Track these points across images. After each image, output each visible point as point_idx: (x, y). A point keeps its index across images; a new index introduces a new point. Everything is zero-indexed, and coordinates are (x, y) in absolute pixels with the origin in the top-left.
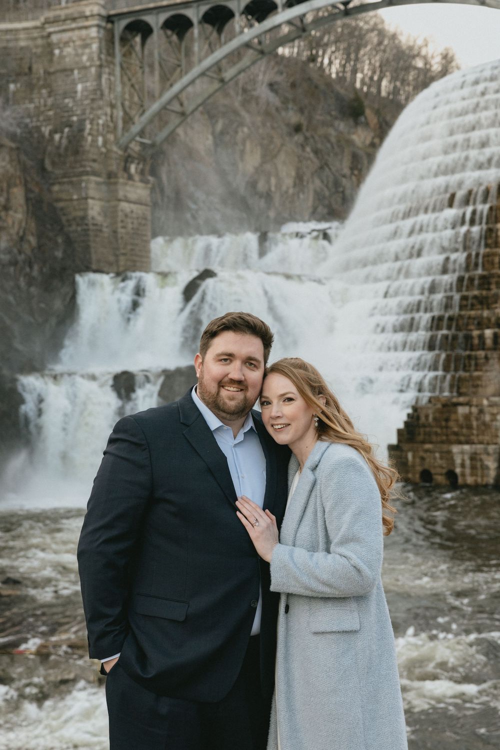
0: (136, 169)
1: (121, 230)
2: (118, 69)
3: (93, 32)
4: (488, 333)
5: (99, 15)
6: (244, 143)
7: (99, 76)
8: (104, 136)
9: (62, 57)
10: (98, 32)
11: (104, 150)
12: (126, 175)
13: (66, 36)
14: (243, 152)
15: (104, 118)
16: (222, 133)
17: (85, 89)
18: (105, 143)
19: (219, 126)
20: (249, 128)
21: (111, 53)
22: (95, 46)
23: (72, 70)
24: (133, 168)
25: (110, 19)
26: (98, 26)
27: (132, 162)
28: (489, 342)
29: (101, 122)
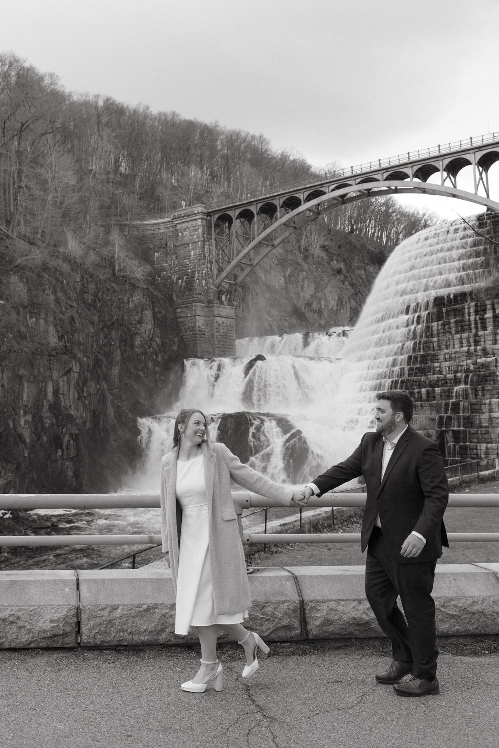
0: (225, 298)
1: (215, 334)
2: (213, 242)
3: (199, 222)
4: (423, 390)
5: (202, 212)
6: (304, 280)
7: (203, 246)
8: (205, 280)
9: (182, 237)
10: (202, 222)
11: (206, 288)
12: (218, 302)
13: (184, 225)
14: (303, 287)
15: (206, 270)
16: (290, 276)
17: (195, 254)
18: (206, 284)
19: (288, 272)
20: (307, 273)
21: (209, 233)
22: (200, 230)
23: (188, 244)
24: (223, 298)
25: (208, 214)
26: (202, 218)
27: (223, 294)
28: (424, 396)
29: (204, 272)
